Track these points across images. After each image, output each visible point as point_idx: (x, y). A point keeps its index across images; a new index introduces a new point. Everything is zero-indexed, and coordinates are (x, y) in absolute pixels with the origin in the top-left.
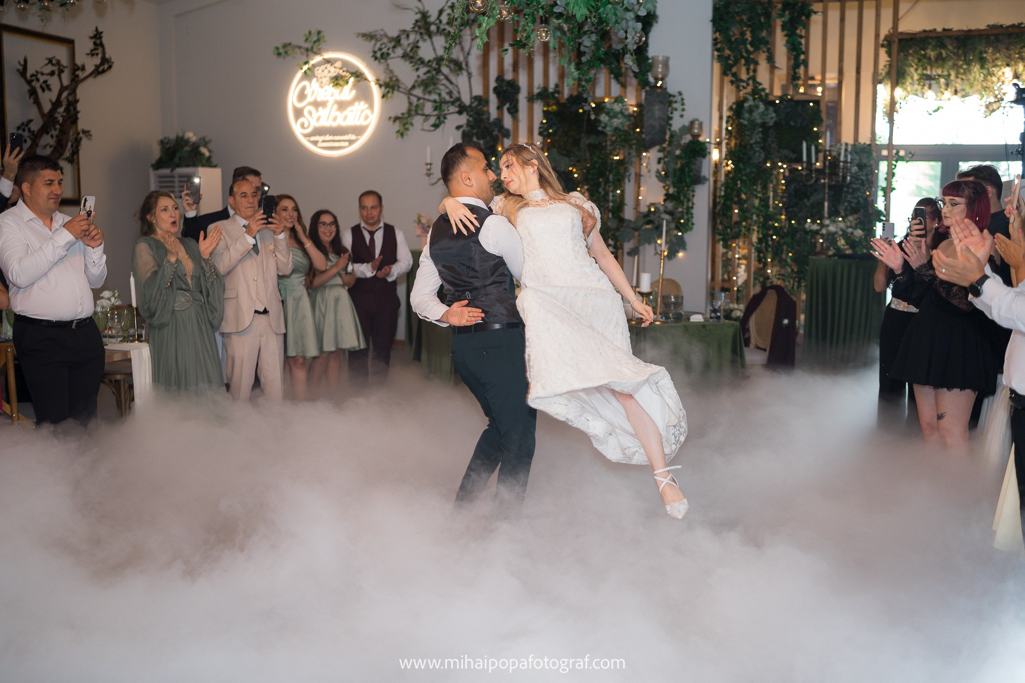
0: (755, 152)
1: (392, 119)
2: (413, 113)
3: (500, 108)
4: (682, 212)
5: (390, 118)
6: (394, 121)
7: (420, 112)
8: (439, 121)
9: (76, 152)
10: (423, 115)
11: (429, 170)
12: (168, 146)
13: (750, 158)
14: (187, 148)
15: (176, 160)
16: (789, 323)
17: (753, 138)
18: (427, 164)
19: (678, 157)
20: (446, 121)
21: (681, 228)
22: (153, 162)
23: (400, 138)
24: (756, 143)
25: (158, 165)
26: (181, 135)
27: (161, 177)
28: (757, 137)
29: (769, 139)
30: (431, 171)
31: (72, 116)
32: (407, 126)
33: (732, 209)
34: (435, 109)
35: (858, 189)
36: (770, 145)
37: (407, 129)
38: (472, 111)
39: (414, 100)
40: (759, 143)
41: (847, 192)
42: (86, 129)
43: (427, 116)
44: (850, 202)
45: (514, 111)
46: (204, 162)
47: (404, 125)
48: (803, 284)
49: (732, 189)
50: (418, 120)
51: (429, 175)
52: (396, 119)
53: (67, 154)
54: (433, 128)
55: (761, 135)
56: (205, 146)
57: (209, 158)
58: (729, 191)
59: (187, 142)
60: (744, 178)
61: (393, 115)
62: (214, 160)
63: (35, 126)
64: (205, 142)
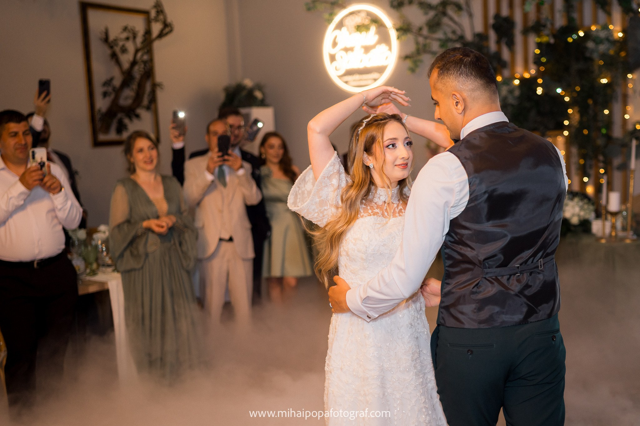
1: (403, 58)
2: (422, 52)
3: (498, 42)
7: (427, 50)
9: (153, 100)
10: (431, 53)
12: (230, 92)
14: (244, 93)
15: (236, 102)
23: (412, 74)
26: (240, 82)
31: (147, 72)
34: (441, 47)
37: (418, 66)
39: (421, 40)
43: (434, 54)
45: (511, 44)
46: (258, 103)
47: (415, 62)
50: (426, 58)
52: (406, 57)
53: (145, 101)
56: (259, 90)
57: (262, 100)
59: (244, 87)
61: (403, 55)
62: (267, 101)
63: (117, 82)
64: (259, 87)
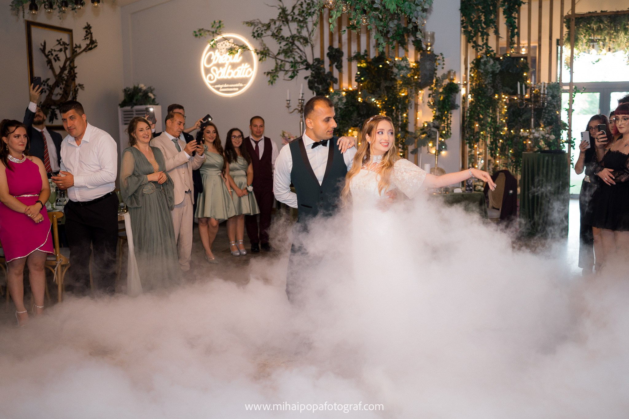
0: (488, 89)
1: (266, 74)
2: (278, 69)
3: (331, 65)
4: (444, 127)
5: (265, 73)
6: (267, 75)
7: (282, 69)
8: (294, 74)
9: (74, 97)
10: (284, 70)
11: (288, 104)
12: (129, 93)
13: (485, 93)
14: (141, 94)
15: (134, 101)
16: (513, 192)
17: (487, 81)
18: (287, 100)
19: (441, 93)
20: (298, 74)
21: (444, 136)
22: (120, 103)
23: (271, 85)
24: (488, 83)
25: (123, 105)
26: (136, 86)
27: (124, 112)
28: (489, 80)
29: (496, 81)
30: (290, 105)
31: (73, 76)
32: (274, 78)
33: (474, 124)
34: (292, 67)
35: (552, 111)
36: (497, 85)
37: (275, 80)
38: (314, 67)
39: (279, 62)
40: (491, 83)
41: (545, 113)
42: (81, 83)
43: (287, 71)
44: (547, 119)
45: (340, 67)
46: (151, 102)
47: (273, 77)
48: (519, 169)
49: (474, 112)
50: (281, 74)
51: (288, 107)
52: (269, 73)
54: (290, 79)
55: (491, 79)
56: (151, 93)
57: (154, 99)
58: (472, 113)
59: (140, 90)
60: (482, 105)
61: (266, 71)
62: (157, 101)
63: (51, 82)
64: (151, 90)
